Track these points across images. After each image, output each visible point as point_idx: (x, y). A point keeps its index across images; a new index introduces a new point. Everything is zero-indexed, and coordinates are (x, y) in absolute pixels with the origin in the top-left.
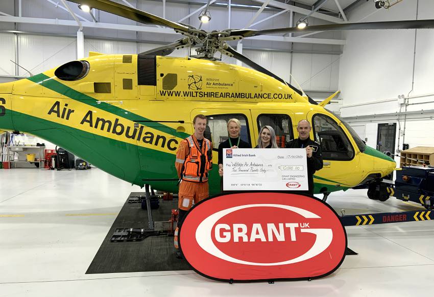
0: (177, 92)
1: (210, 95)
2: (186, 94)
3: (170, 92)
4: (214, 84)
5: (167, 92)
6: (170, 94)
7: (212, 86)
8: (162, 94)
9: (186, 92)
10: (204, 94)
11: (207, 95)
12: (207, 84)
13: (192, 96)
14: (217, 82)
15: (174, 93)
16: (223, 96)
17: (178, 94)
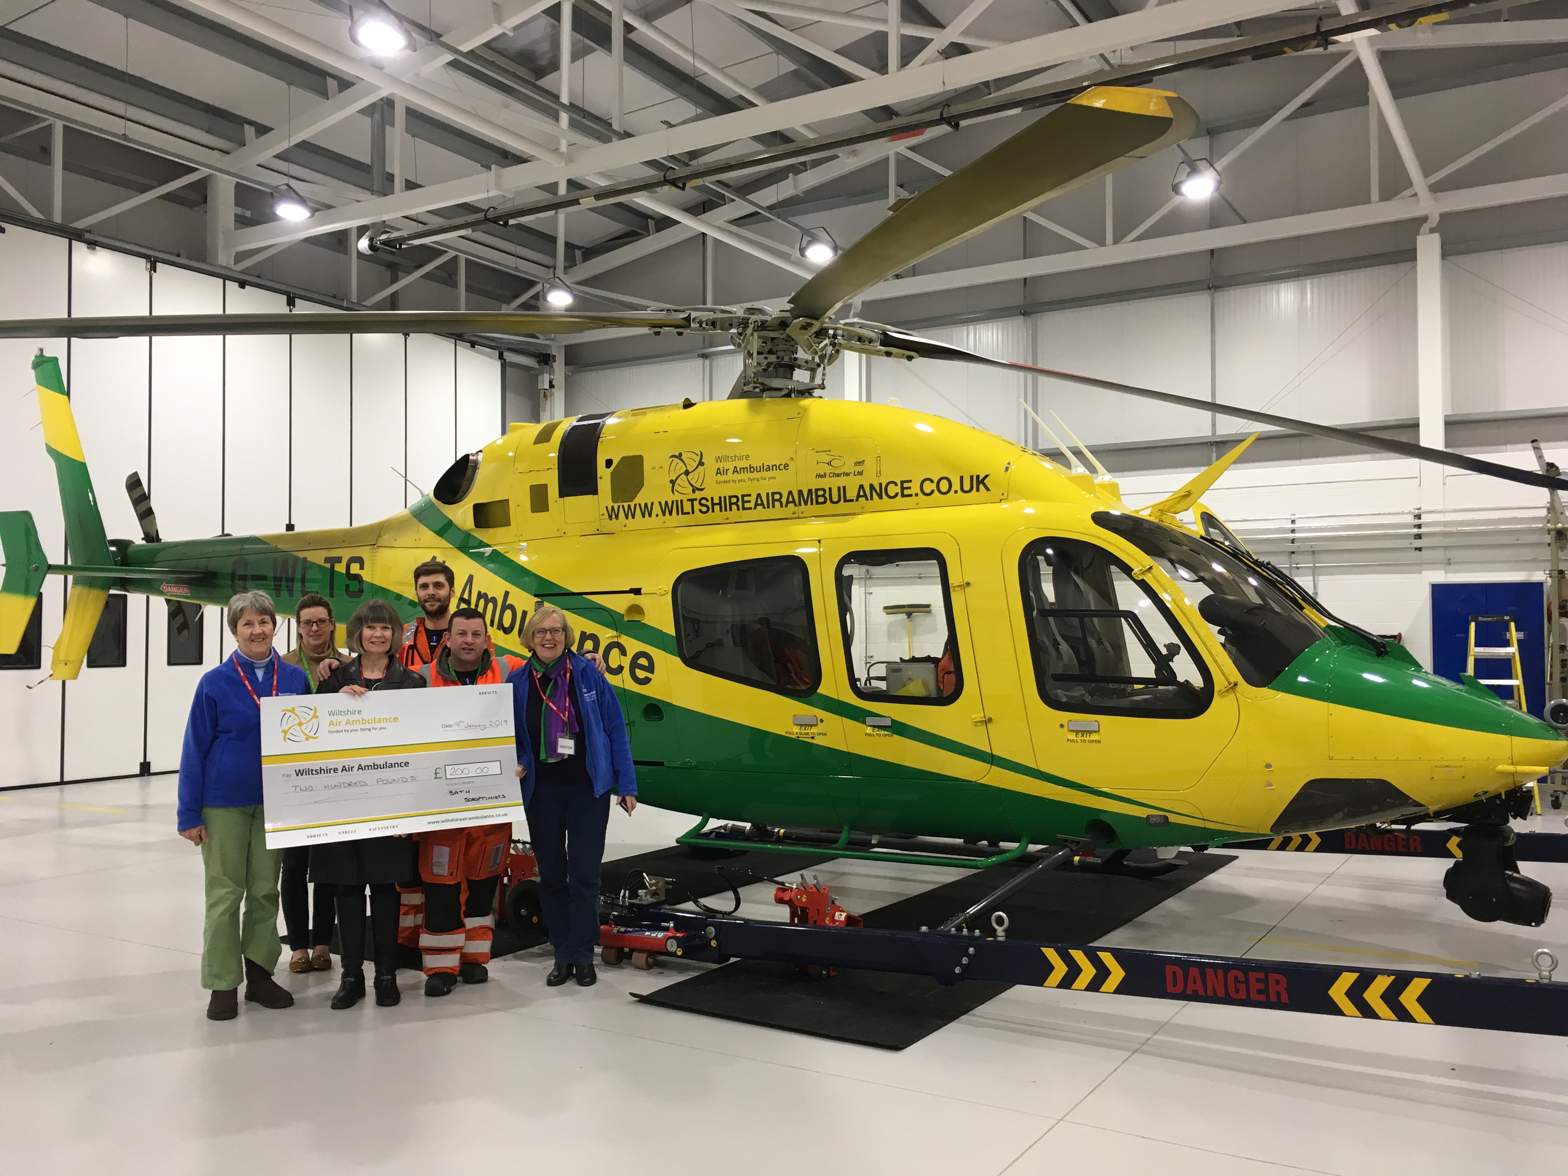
0: (646, 505)
1: (728, 503)
2: (667, 509)
3: (629, 506)
4: (735, 470)
5: (621, 509)
6: (630, 513)
7: (730, 476)
8: (613, 514)
9: (666, 503)
10: (713, 504)
11: (720, 504)
12: (718, 472)
13: (683, 513)
14: (745, 464)
15: (638, 506)
16: (762, 504)
17: (647, 511)
